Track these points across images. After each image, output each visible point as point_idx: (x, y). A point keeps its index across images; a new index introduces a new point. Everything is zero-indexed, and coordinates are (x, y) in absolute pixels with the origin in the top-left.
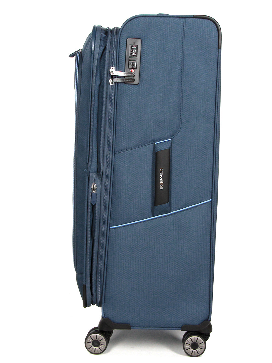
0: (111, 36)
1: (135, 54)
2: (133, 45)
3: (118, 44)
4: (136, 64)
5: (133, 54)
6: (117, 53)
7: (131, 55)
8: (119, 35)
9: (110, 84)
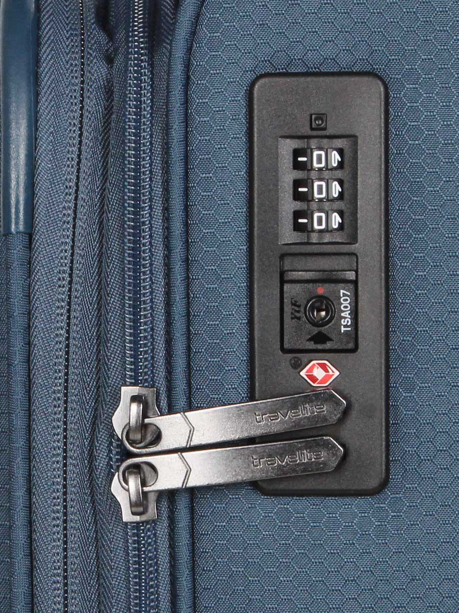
0: (110, 60)
1: (336, 220)
2: (309, 137)
3: (177, 133)
4: (345, 303)
5: (318, 221)
6: (167, 219)
7: (298, 227)
8: (179, 53)
9: (127, 516)
